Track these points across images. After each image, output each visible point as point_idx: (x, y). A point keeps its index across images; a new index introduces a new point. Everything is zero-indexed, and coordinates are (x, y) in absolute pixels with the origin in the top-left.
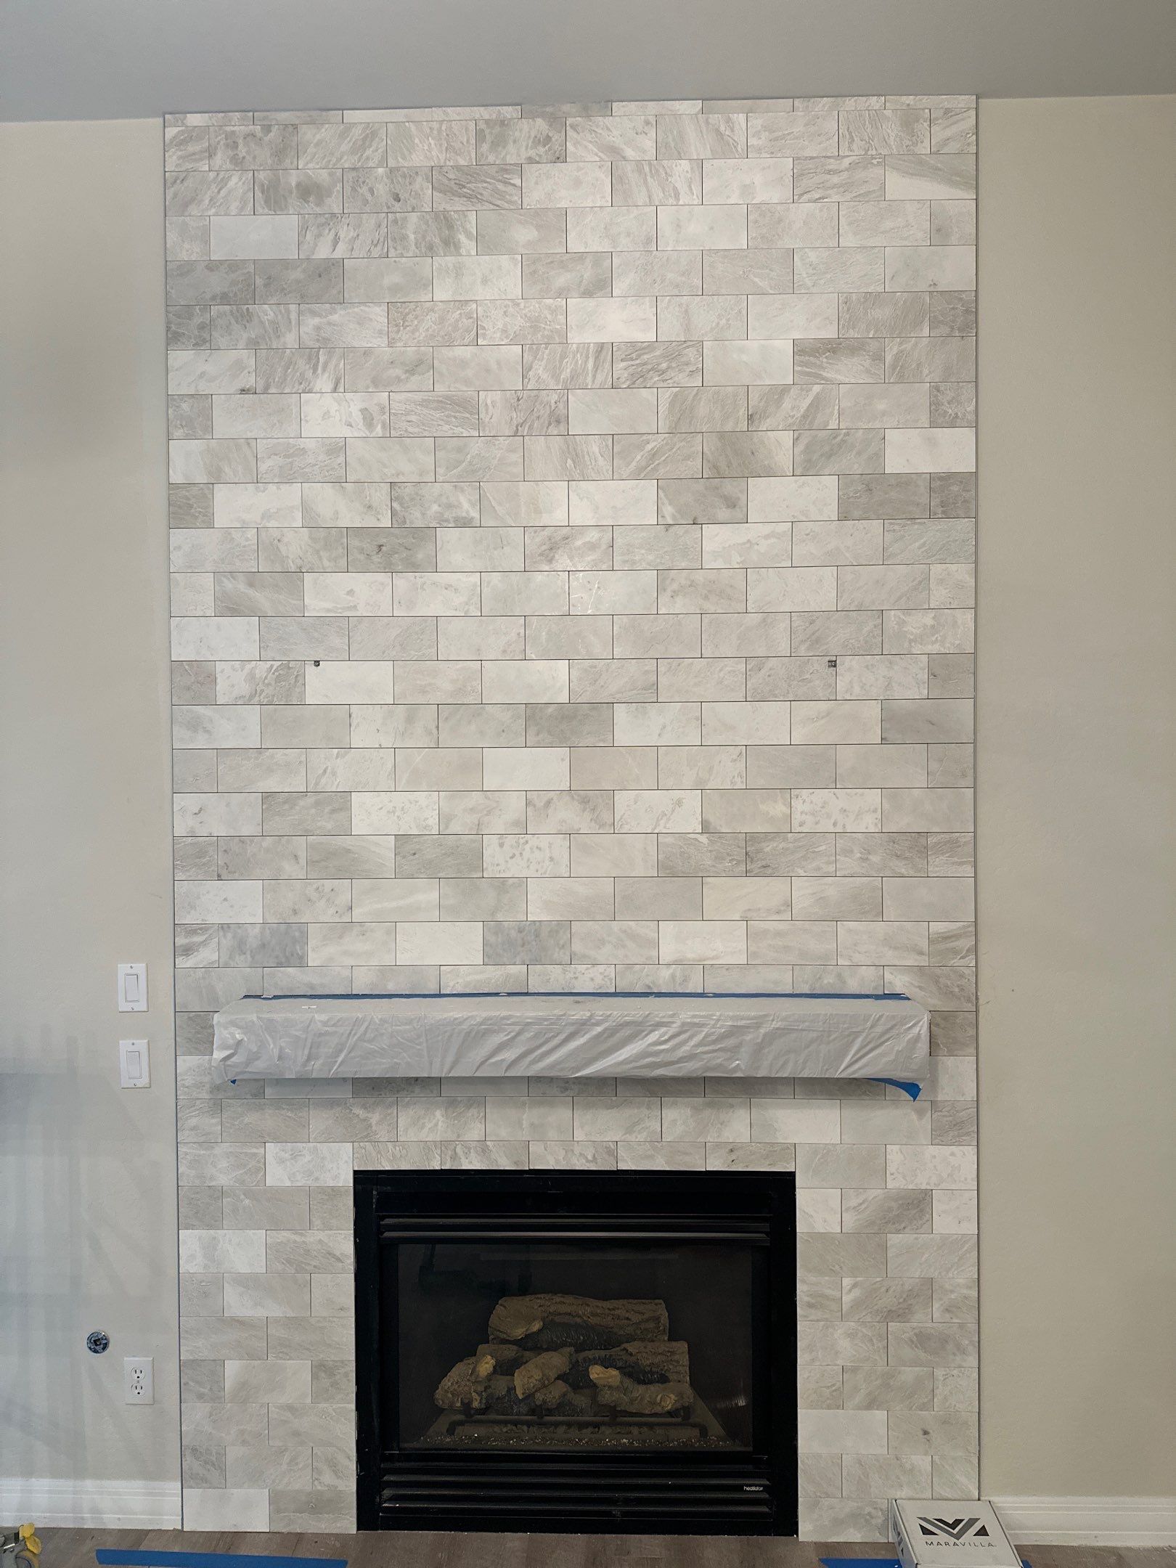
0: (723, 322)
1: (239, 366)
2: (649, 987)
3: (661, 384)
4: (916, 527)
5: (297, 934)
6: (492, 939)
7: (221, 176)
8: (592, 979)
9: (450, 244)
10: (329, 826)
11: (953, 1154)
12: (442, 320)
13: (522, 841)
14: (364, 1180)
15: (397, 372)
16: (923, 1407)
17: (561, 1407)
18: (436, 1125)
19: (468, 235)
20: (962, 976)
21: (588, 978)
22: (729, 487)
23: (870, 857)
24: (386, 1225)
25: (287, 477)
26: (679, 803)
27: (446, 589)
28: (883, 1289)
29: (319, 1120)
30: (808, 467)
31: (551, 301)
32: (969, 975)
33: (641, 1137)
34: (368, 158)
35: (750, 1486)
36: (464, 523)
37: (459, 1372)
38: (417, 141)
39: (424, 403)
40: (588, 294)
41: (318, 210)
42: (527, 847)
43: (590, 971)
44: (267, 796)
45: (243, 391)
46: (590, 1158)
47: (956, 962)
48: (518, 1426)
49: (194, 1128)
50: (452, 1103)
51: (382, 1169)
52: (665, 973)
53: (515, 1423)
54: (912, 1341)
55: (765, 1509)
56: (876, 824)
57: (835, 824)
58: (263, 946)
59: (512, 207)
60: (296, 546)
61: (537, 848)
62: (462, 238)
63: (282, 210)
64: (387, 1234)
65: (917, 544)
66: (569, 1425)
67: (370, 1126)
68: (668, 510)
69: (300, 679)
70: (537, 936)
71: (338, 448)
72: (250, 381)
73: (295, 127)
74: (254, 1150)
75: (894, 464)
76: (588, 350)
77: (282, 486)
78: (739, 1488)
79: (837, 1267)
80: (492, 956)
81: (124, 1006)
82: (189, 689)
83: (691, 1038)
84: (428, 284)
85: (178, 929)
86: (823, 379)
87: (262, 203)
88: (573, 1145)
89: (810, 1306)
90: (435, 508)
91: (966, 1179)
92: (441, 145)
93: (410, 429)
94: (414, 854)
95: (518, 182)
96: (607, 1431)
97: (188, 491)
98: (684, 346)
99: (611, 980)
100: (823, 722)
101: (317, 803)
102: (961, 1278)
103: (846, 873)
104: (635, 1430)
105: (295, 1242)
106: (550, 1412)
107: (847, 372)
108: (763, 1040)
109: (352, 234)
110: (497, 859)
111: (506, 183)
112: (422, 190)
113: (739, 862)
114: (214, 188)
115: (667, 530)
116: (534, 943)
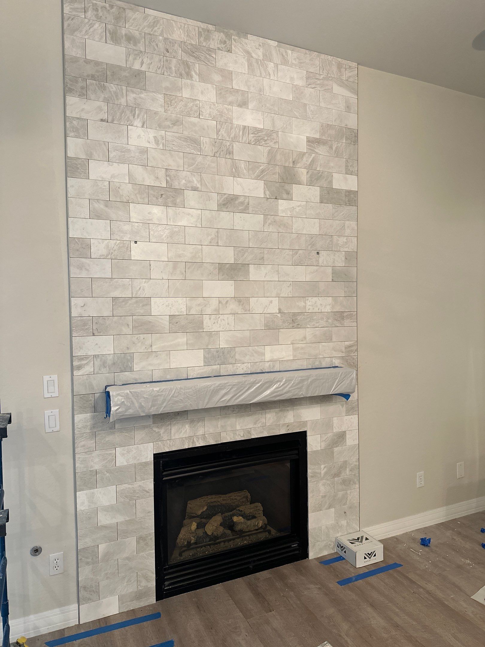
0: (285, 126)
1: (100, 109)
2: (262, 370)
3: (265, 145)
4: (342, 208)
5: (129, 358)
6: (207, 356)
7: (90, 22)
8: (243, 369)
9: (189, 75)
10: (142, 311)
11: (351, 418)
12: (186, 106)
13: (217, 317)
15: (168, 123)
17: (222, 536)
18: (186, 431)
19: (196, 73)
20: (353, 359)
21: (241, 368)
22: (287, 187)
23: (329, 320)
25: (122, 161)
26: (271, 302)
27: (188, 215)
28: (333, 467)
29: (139, 435)
30: (311, 183)
31: (227, 106)
32: (356, 358)
33: (259, 425)
34: (155, 31)
35: (294, 545)
36: (195, 189)
37: (184, 531)
38: (175, 29)
39: (180, 138)
40: (240, 106)
41: (134, 48)
42: (219, 319)
43: (242, 365)
44: (114, 299)
45: (102, 120)
46: (242, 435)
47: (352, 354)
48: (206, 547)
49: (84, 446)
50: (192, 421)
51: (165, 451)
52: (267, 365)
54: (341, 483)
56: (330, 309)
57: (319, 309)
58: (114, 364)
59: (212, 66)
60: (127, 190)
61: (223, 319)
62: (193, 73)
63: (119, 44)
64: (164, 479)
65: (342, 214)
66: (224, 542)
67: (160, 435)
68: (268, 193)
69: (129, 249)
70: (223, 354)
71: (144, 151)
72: (105, 117)
73: (124, 9)
74: (111, 452)
75: (336, 186)
76: (240, 128)
77: (120, 164)
78: (290, 547)
79: (320, 462)
80: (207, 363)
82: (78, 250)
84: (180, 89)
85: (74, 358)
86: (315, 152)
87: (110, 38)
88: (236, 432)
89: (312, 477)
90: (184, 181)
91: (355, 426)
92: (185, 33)
93: (174, 148)
94: (177, 323)
95: (214, 56)
97: (76, 161)
98: (272, 132)
99: (249, 368)
100: (315, 273)
101: (137, 302)
102: (353, 460)
103: (322, 326)
104: (247, 538)
105: (129, 488)
107: (322, 150)
108: (310, 383)
109: (149, 61)
110: (209, 324)
111: (210, 55)
112: (177, 49)
113: (290, 323)
114: (87, 27)
115: (267, 200)
116: (222, 356)
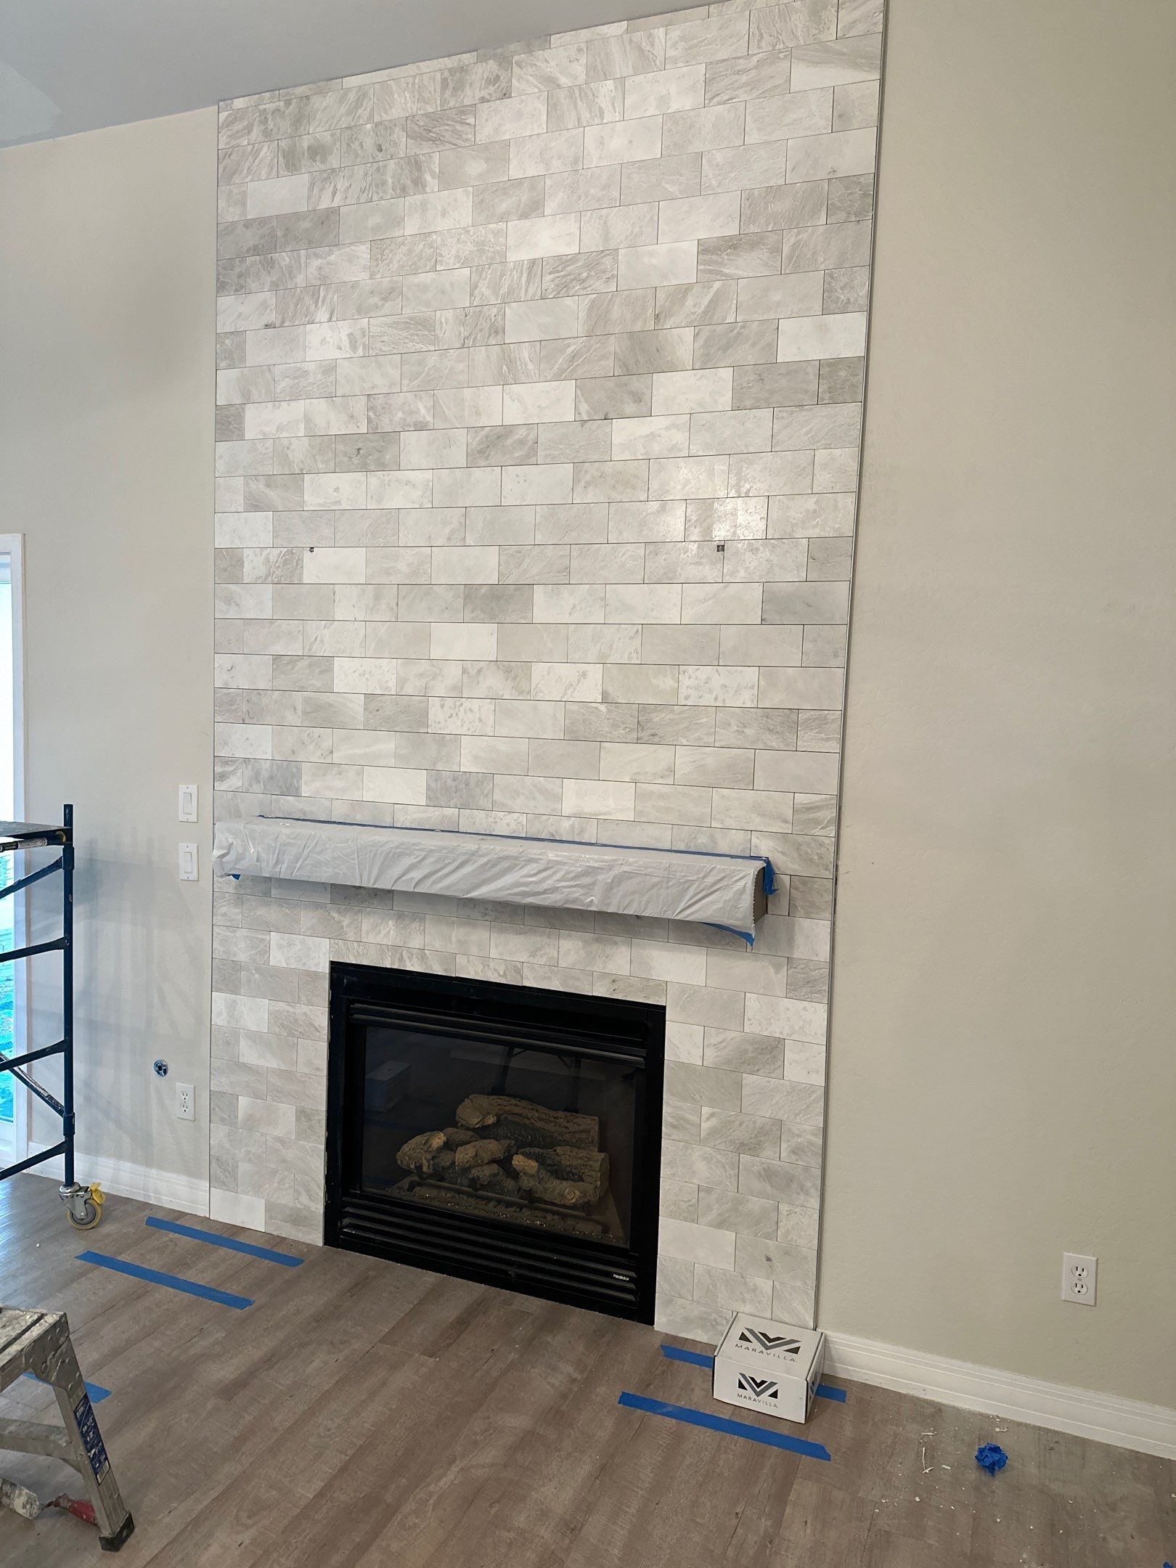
0: (637, 229)
1: (264, 305)
2: (553, 835)
3: (582, 292)
4: (804, 413)
5: (295, 770)
6: (433, 785)
7: (256, 148)
8: (508, 825)
9: (419, 184)
10: (318, 684)
11: (805, 1009)
12: (410, 251)
13: (458, 704)
14: (337, 969)
15: (375, 300)
16: (767, 1236)
17: (490, 1186)
18: (389, 932)
19: (433, 176)
20: (821, 845)
21: (505, 823)
22: (636, 383)
23: (746, 730)
24: (354, 1008)
25: (295, 396)
26: (584, 675)
27: (406, 484)
28: (738, 1123)
29: (307, 918)
30: (705, 362)
31: (495, 225)
32: (828, 844)
33: (543, 960)
34: (359, 117)
35: (619, 1274)
36: (421, 427)
37: (419, 1139)
38: (396, 96)
39: (394, 325)
40: (524, 216)
41: (323, 167)
42: (462, 709)
43: (507, 818)
44: (277, 658)
45: (267, 326)
46: (502, 973)
47: (817, 831)
48: (461, 1195)
49: (225, 915)
50: (400, 917)
51: (349, 962)
52: (566, 824)
53: (459, 1192)
54: (759, 1173)
55: (631, 1297)
56: (752, 700)
57: (716, 699)
58: (271, 778)
59: (467, 145)
60: (299, 451)
61: (469, 710)
62: (428, 177)
63: (296, 170)
64: (357, 1016)
65: (804, 430)
67: (342, 927)
68: (584, 407)
69: (300, 561)
70: (467, 785)
71: (329, 368)
72: (272, 317)
73: (308, 98)
74: (263, 937)
75: (786, 353)
76: (522, 267)
77: (292, 403)
78: (609, 1275)
79: (698, 1096)
80: (433, 799)
81: (182, 817)
82: (226, 570)
83: (554, 873)
84: (399, 222)
85: (217, 760)
86: (726, 275)
87: (284, 166)
88: (489, 961)
89: (673, 1126)
90: (400, 415)
91: (816, 1034)
92: (414, 97)
93: (384, 349)
94: (378, 710)
95: (471, 121)
96: (526, 1212)
97: (228, 411)
98: (603, 255)
99: (523, 826)
100: (711, 602)
101: (310, 666)
102: (807, 1126)
103: (723, 744)
104: (549, 1217)
105: (288, 1011)
106: (483, 1187)
107: (745, 266)
108: (612, 882)
109: (347, 184)
110: (439, 718)
111: (463, 123)
112: (398, 138)
113: (631, 730)
114: (251, 159)
115: (582, 426)
116: (464, 790)
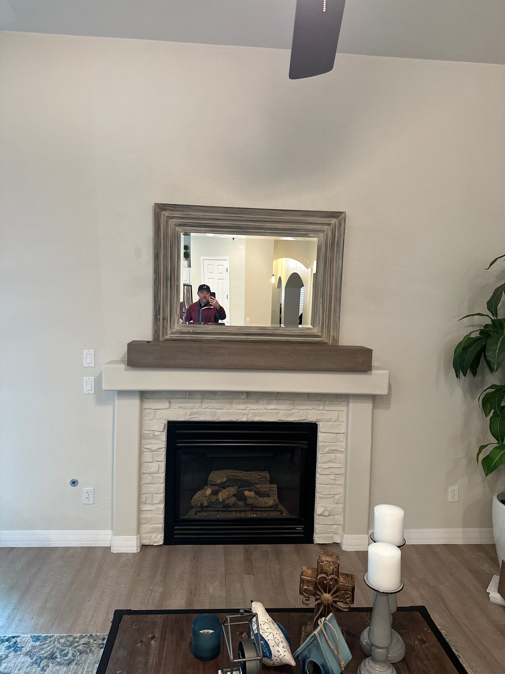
14: (171, 424)
17: (234, 505)
24: (178, 442)
35: (298, 528)
37: (199, 494)
48: (219, 512)
55: (302, 535)
64: (178, 445)
66: (236, 511)
78: (294, 529)
81: (85, 365)
96: (250, 513)
104: (259, 513)
106: (230, 507)
